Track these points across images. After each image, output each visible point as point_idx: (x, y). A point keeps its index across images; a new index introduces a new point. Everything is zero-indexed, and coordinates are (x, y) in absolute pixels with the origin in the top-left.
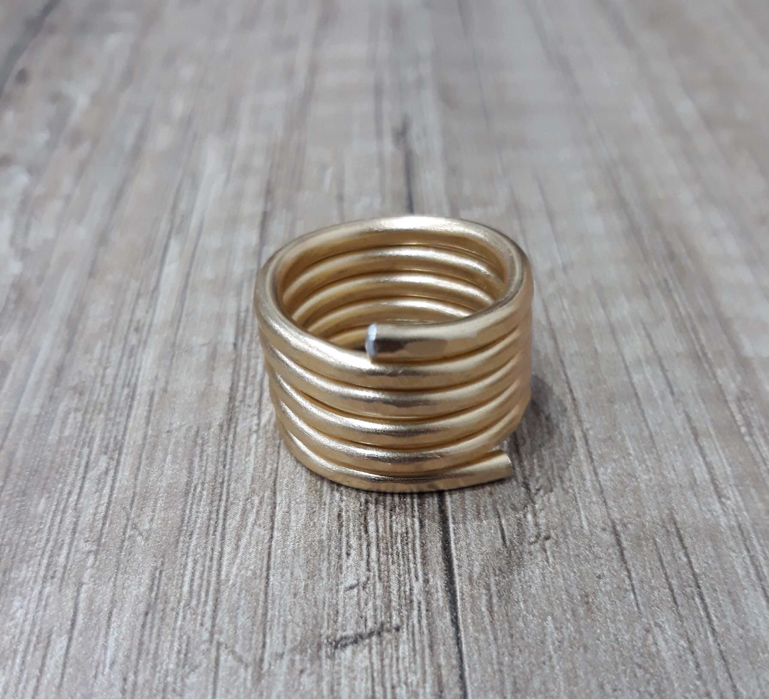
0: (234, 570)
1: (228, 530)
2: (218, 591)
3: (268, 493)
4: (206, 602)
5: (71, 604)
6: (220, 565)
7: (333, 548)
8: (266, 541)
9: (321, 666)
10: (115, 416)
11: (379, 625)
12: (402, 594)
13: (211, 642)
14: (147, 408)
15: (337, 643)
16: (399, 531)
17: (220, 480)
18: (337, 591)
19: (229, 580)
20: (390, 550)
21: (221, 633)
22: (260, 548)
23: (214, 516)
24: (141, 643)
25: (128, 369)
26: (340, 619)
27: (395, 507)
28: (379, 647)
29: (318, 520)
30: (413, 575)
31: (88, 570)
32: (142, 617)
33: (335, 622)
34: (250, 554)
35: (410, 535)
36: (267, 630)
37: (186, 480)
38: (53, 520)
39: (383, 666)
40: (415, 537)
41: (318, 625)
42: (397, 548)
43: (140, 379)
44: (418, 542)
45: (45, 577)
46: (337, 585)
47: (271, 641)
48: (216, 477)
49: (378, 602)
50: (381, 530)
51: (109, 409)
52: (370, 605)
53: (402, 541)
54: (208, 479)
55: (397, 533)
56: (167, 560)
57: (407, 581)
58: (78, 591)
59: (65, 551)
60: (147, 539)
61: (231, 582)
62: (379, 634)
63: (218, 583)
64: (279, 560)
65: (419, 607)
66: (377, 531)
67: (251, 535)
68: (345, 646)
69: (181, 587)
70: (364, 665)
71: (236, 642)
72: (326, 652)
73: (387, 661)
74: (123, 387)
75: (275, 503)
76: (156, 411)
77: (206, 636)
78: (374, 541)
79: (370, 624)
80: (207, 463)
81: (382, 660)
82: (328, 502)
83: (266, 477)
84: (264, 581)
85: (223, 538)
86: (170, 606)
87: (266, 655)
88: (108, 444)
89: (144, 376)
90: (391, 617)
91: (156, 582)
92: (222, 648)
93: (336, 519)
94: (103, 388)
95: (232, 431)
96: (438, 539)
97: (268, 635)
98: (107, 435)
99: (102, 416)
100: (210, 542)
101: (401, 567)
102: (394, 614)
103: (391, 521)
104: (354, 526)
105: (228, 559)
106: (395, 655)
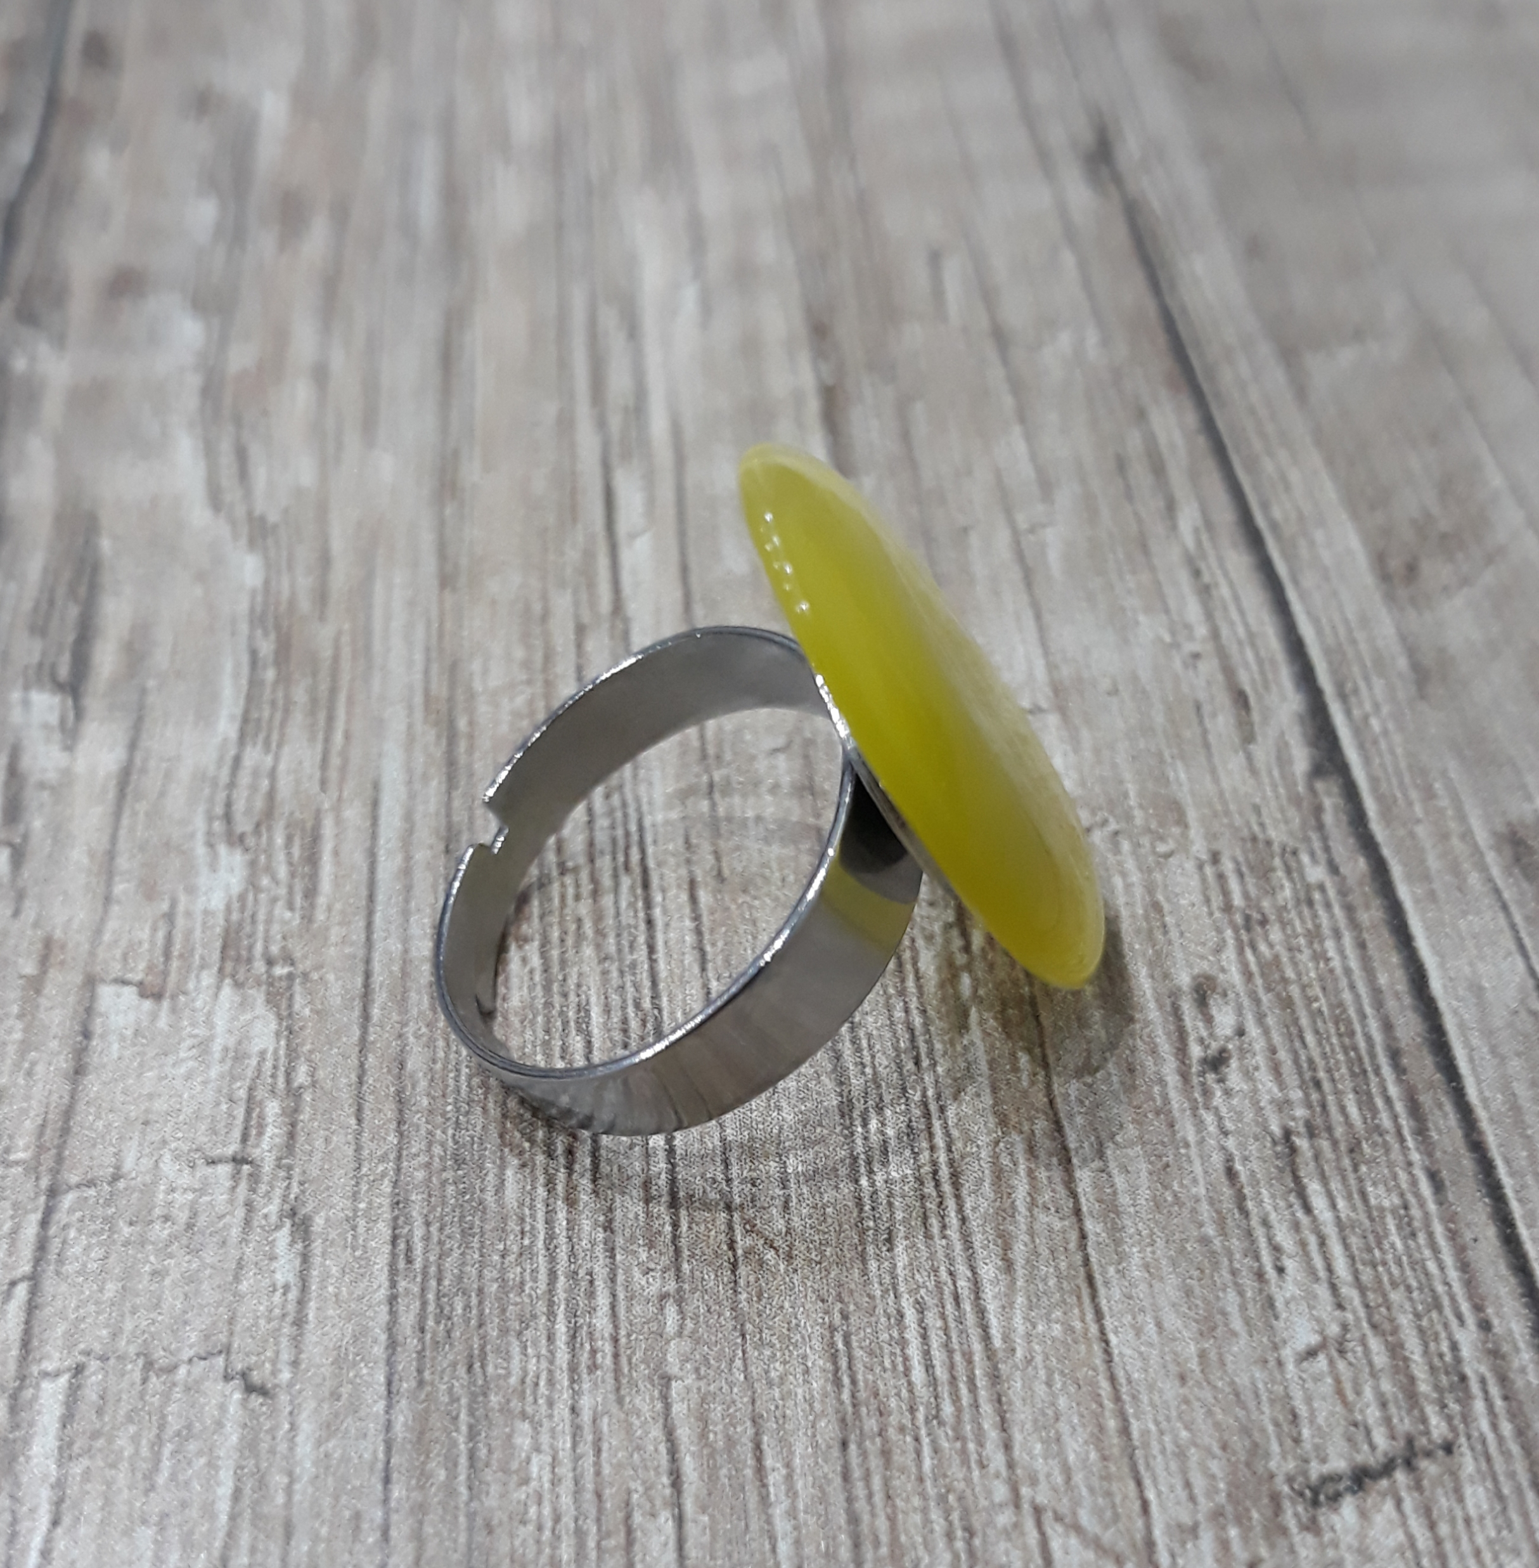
0: (1019, 1324)
1: (974, 1223)
2: (995, 1377)
3: (1041, 1125)
4: (976, 1405)
5: (656, 1432)
6: (981, 1313)
7: (1238, 1256)
8: (1072, 1246)
9: (1292, 1550)
10: (620, 951)
11: (1401, 1443)
12: (1437, 1362)
13: (1017, 1506)
14: (688, 924)
15: (1316, 1492)
16: (1386, 1203)
17: (917, 1097)
18: (1280, 1363)
19: (1013, 1350)
20: (1377, 1253)
21: (1034, 1482)
22: (1063, 1265)
23: (929, 1189)
24: (854, 1519)
25: (613, 827)
26: (1306, 1433)
27: (1359, 1143)
28: (1416, 1494)
29: (1182, 1185)
30: (1448, 1311)
31: (672, 1343)
32: (836, 1452)
33: (1297, 1441)
34: (1044, 1280)
35: (1415, 1212)
36: (1142, 1468)
37: (835, 1103)
38: (549, 1222)
39: (1438, 1542)
40: (1426, 1215)
41: (1256, 1451)
42: (1393, 1246)
43: (650, 850)
44: (1438, 1229)
45: (573, 1369)
46: (1276, 1348)
47: (1159, 1494)
48: (904, 1090)
49: (1386, 1386)
50: (1341, 1204)
51: (600, 933)
52: (1368, 1393)
53: (1399, 1228)
54: (887, 1098)
55: (1382, 1210)
56: (852, 1307)
57: (1439, 1328)
58: (665, 1398)
59: (602, 1300)
60: (790, 1257)
61: (1019, 1353)
62: (1409, 1465)
63: (989, 1358)
64: (1116, 1293)
65: (1486, 1392)
66: (1333, 1206)
67: (1031, 1233)
68: (1336, 1498)
69: (907, 1372)
70: (1391, 1542)
71: (1076, 1503)
72: (1296, 1515)
73: (1444, 1529)
74: (616, 876)
75: (1065, 1148)
76: (712, 931)
77: (1001, 1492)
78: (1331, 1231)
79: (1380, 1438)
80: (873, 1057)
81: (1432, 1526)
82: (1192, 1138)
83: (1025, 1084)
84: (1097, 1348)
85: (968, 1245)
86: (893, 1420)
87: (1158, 1533)
88: (625, 1021)
89: (655, 842)
90: (1424, 1420)
91: (843, 1363)
92: (1048, 1517)
93: (1224, 1179)
94: (569, 880)
95: (909, 967)
96: (1484, 1217)
97: (1147, 1482)
98: (615, 999)
99: (588, 951)
100: (940, 1254)
101: (1415, 1294)
102: (1431, 1411)
103: (1360, 1180)
104: (1273, 1196)
105: (995, 1297)
106: (1459, 1514)
